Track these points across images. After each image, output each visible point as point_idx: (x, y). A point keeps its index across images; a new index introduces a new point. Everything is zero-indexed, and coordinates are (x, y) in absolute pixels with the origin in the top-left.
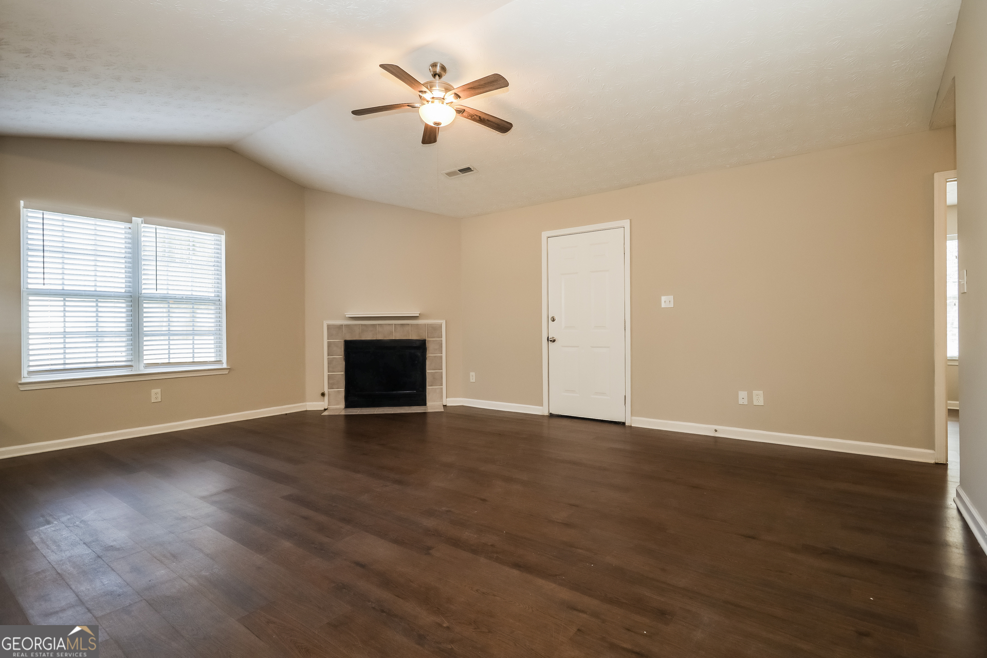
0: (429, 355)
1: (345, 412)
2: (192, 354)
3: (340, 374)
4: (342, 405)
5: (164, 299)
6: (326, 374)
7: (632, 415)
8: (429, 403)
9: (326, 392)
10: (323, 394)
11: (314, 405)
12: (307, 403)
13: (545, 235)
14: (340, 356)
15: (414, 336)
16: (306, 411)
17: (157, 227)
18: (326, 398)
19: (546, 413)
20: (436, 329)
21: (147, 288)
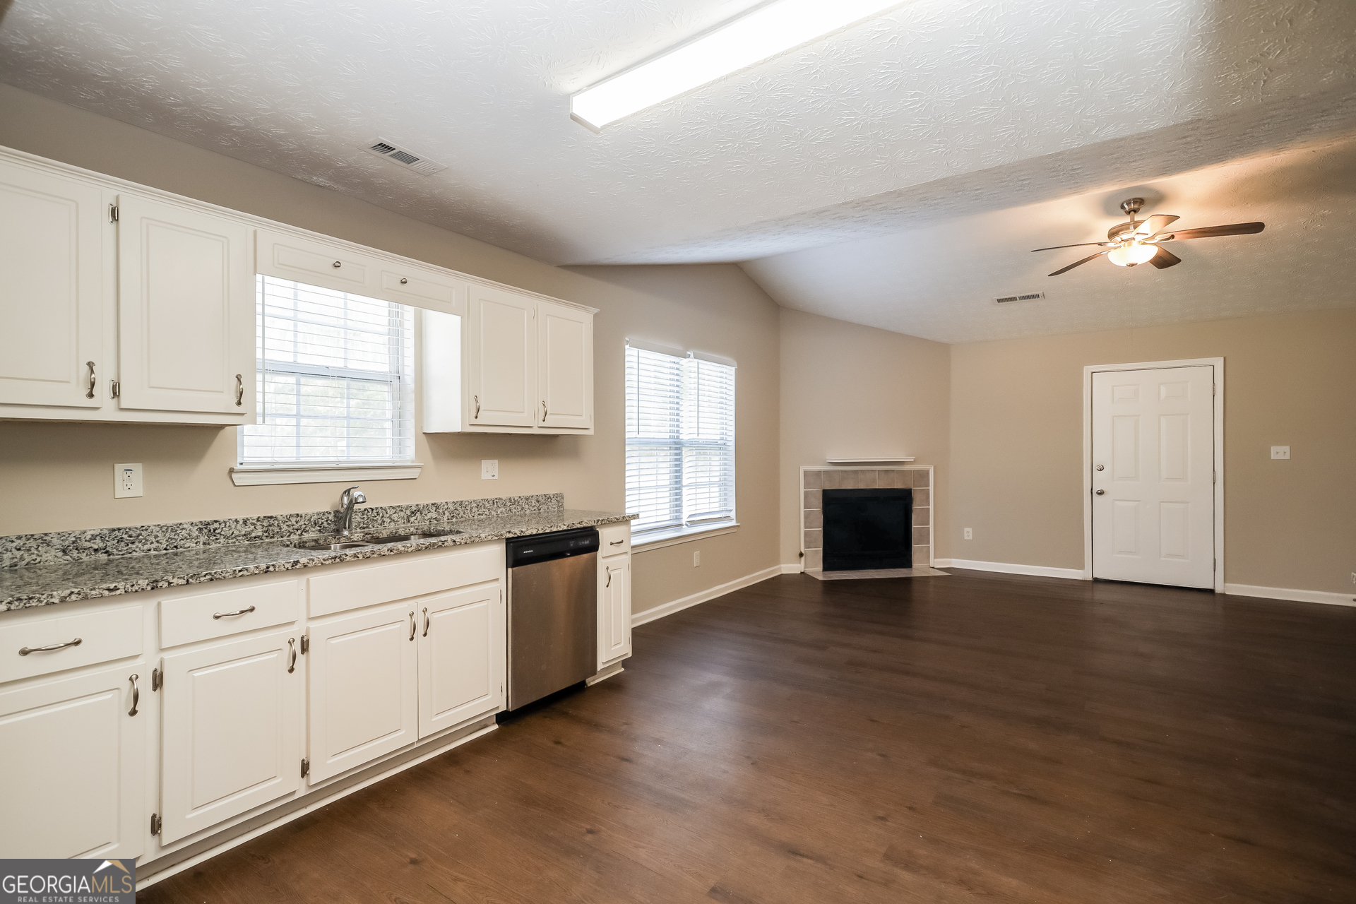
0: (916, 507)
1: (824, 577)
3: (818, 530)
4: (820, 568)
6: (803, 530)
7: (1225, 581)
8: (915, 565)
9: (803, 552)
10: (801, 555)
11: (791, 567)
12: (782, 565)
13: (1087, 369)
14: (818, 510)
15: (898, 485)
16: (782, 575)
17: (700, 361)
18: (803, 558)
19: (1090, 578)
20: (923, 475)
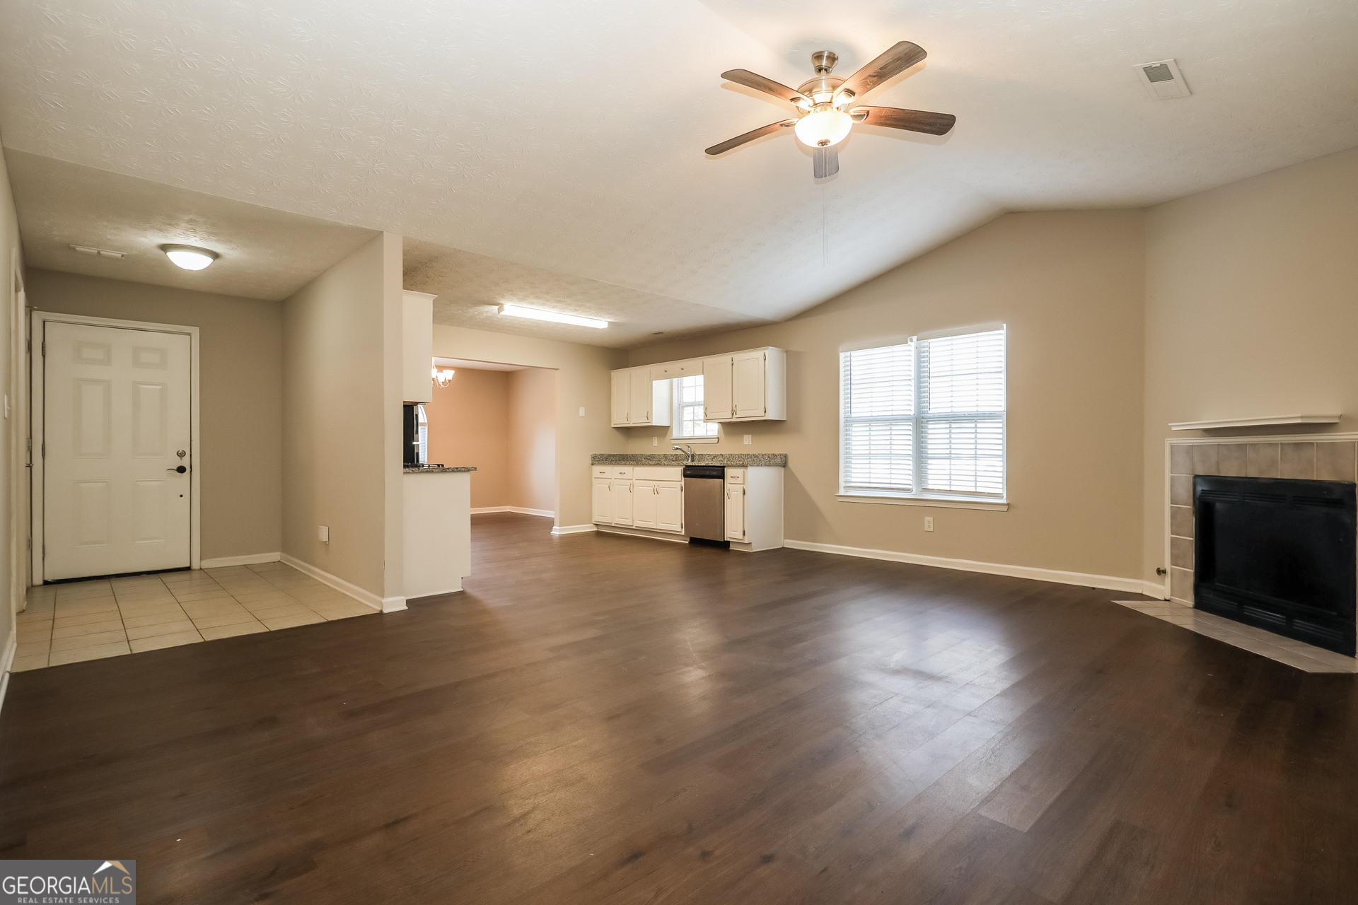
2: (974, 483)
3: (1189, 540)
4: (1190, 601)
5: (952, 419)
6: (1168, 535)
9: (1167, 569)
10: (1164, 572)
11: (1154, 588)
12: (1144, 582)
14: (1187, 506)
15: (1322, 473)
16: (1139, 594)
18: (1168, 579)
21: (937, 406)
